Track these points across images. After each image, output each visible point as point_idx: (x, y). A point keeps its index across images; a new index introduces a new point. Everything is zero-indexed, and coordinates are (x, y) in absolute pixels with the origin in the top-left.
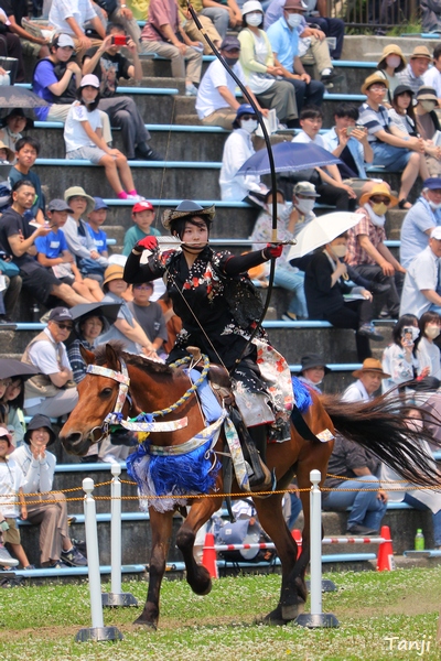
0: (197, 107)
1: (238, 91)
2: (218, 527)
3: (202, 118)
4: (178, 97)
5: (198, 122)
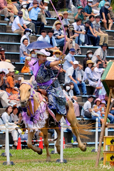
0: (12, 29)
1: (22, 25)
3: (13, 31)
4: (7, 26)
5: (12, 32)
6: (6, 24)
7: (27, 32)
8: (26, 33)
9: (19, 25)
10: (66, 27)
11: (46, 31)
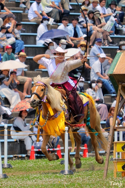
0: (29, 17)
1: (41, 12)
2: (35, 144)
4: (23, 14)
5: (29, 21)
6: (22, 12)
7: (45, 20)
8: (44, 22)
9: (36, 13)
10: (92, 13)
11: (68, 19)
